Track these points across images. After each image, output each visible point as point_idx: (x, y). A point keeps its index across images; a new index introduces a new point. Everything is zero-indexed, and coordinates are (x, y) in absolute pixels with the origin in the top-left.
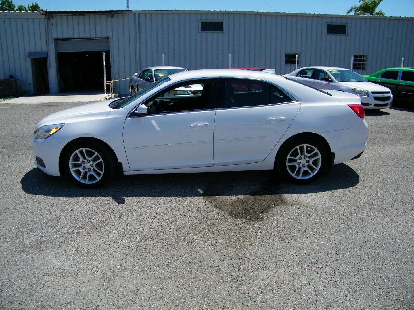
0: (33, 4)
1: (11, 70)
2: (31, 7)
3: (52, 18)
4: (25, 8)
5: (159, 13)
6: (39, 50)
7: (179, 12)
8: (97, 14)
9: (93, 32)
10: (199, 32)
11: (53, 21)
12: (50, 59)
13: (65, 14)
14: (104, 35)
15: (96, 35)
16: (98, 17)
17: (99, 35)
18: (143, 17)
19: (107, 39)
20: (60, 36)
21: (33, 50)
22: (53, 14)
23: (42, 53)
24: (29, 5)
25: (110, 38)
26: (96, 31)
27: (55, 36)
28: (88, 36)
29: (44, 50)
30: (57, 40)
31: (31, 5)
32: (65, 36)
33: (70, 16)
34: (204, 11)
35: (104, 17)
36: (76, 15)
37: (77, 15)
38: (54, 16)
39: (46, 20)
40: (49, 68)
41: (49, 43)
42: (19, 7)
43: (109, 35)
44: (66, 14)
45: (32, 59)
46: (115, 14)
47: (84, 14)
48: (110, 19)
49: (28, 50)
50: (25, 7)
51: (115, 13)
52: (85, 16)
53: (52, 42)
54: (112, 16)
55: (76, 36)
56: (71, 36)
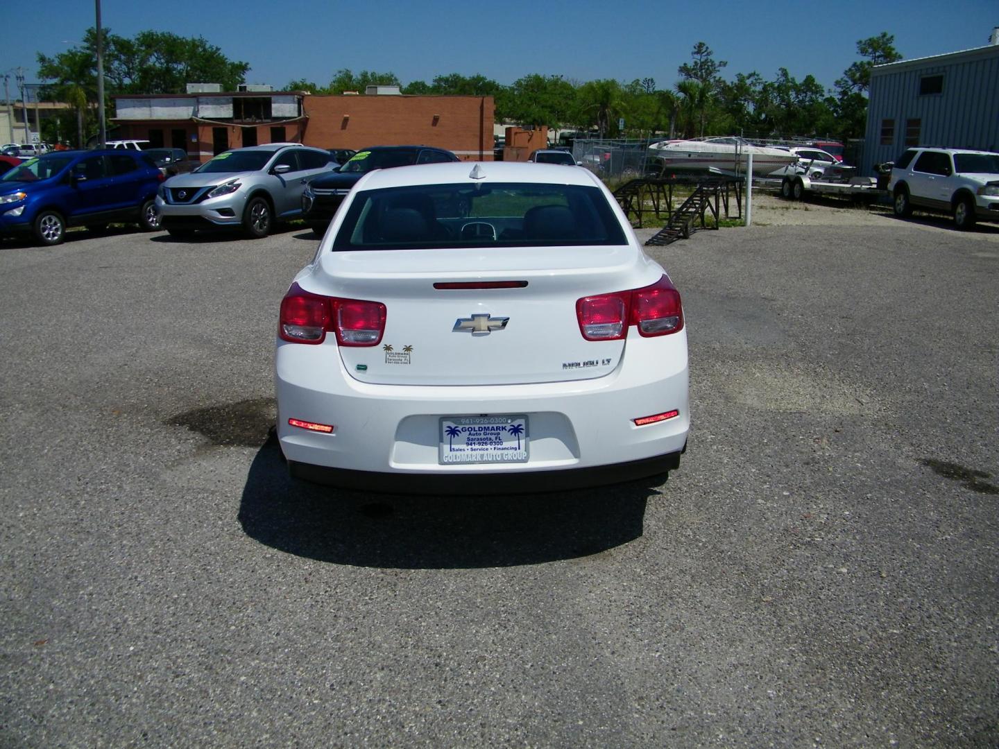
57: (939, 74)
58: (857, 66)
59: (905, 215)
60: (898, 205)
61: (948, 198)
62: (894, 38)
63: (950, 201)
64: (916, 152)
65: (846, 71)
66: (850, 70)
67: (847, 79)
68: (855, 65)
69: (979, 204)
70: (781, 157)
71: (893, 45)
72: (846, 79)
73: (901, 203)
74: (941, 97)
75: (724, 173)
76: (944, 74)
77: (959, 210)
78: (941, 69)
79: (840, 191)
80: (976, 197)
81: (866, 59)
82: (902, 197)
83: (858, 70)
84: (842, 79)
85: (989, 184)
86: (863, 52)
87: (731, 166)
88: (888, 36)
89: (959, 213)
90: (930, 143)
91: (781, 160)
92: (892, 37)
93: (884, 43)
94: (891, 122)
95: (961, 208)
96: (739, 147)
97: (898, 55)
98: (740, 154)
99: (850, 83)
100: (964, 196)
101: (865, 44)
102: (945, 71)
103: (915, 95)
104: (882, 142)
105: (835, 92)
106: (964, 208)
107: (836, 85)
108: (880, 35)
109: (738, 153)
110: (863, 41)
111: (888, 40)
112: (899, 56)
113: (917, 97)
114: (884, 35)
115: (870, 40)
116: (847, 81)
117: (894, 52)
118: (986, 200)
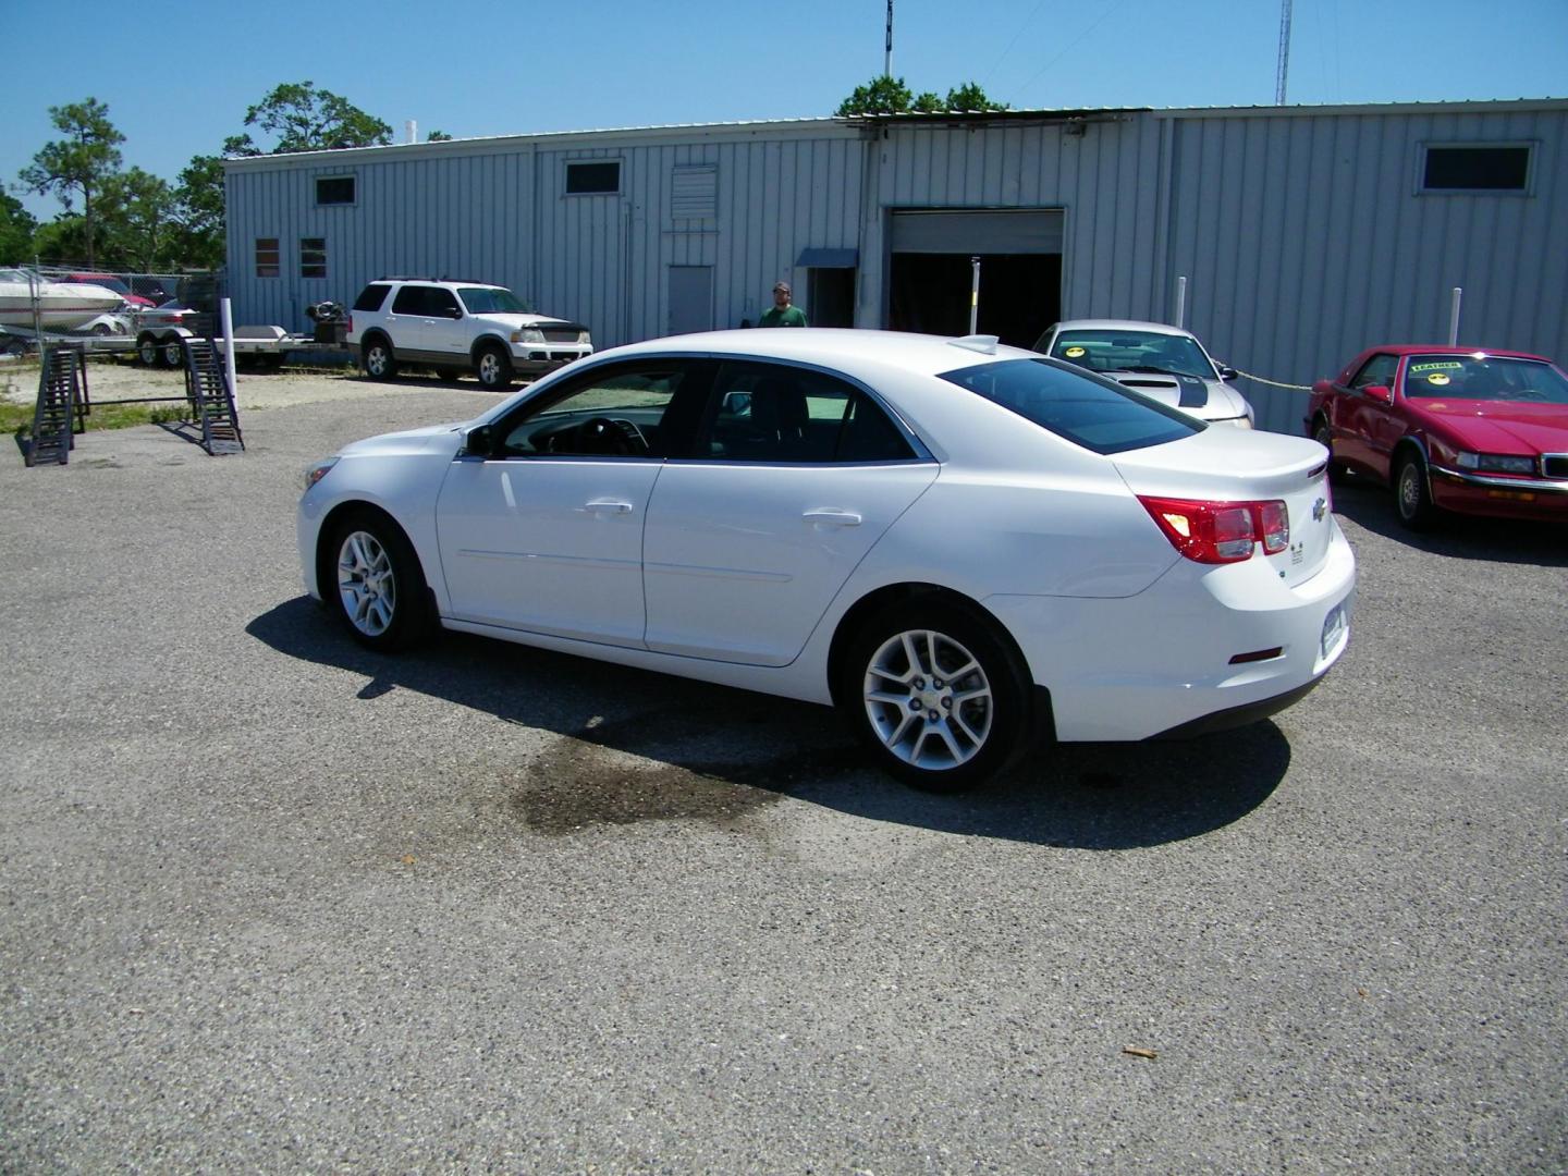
0: (964, 88)
1: (749, 303)
2: (958, 97)
3: (886, 136)
4: (938, 101)
5: (1256, 118)
6: (834, 242)
7: (1336, 112)
8: (1029, 122)
9: (1010, 185)
10: (1415, 193)
11: (887, 147)
12: (863, 276)
13: (924, 126)
14: (1048, 199)
15: (1019, 196)
16: (1032, 133)
17: (1029, 199)
18: (1190, 134)
19: (1056, 212)
20: (903, 199)
21: (818, 243)
22: (890, 125)
23: (843, 251)
24: (952, 91)
25: (1065, 210)
26: (1020, 182)
27: (887, 199)
28: (991, 200)
29: (851, 243)
30: (893, 212)
31: (958, 91)
32: (920, 199)
33: (925, 132)
34: (1443, 103)
35: (1051, 132)
36: (957, 127)
37: (962, 125)
38: (890, 133)
39: (866, 143)
40: (858, 304)
41: (867, 220)
42: (920, 98)
43: (1067, 197)
44: (928, 126)
45: (812, 272)
46: (1091, 122)
47: (984, 122)
48: (1071, 140)
49: (802, 243)
50: (937, 98)
51: (1089, 118)
52: (989, 131)
53: (877, 219)
54: (1081, 131)
55: (955, 199)
56: (938, 199)
57: (348, 176)
58: (56, 148)
59: (388, 377)
60: (373, 363)
61: (466, 348)
62: (109, 108)
63: (468, 351)
64: (389, 287)
65: (37, 156)
66: (44, 153)
67: (41, 169)
68: (50, 146)
69: (516, 353)
70: (100, 301)
71: (109, 118)
72: (38, 168)
73: (378, 360)
74: (355, 207)
75: (11, 332)
76: (354, 176)
77: (485, 363)
78: (351, 169)
79: (257, 348)
80: (512, 345)
81: (69, 138)
82: (378, 350)
83: (57, 155)
84: (31, 168)
85: (525, 328)
86: (64, 126)
87: (26, 318)
88: (99, 104)
89: (486, 368)
90: (405, 274)
91: (99, 305)
92: (105, 106)
93: (93, 115)
94: (274, 243)
95: (489, 360)
96: (35, 286)
97: (118, 135)
98: (38, 299)
99: (47, 175)
100: (490, 344)
101: (63, 113)
102: (355, 172)
103: (310, 205)
104: (260, 272)
105: (22, 189)
106: (493, 359)
107: (21, 178)
108: (86, 102)
109: (35, 296)
110: (60, 110)
111: (99, 110)
112: (121, 136)
113: (314, 207)
114: (93, 102)
115: (71, 107)
116: (40, 172)
117: (113, 130)
118: (524, 348)
